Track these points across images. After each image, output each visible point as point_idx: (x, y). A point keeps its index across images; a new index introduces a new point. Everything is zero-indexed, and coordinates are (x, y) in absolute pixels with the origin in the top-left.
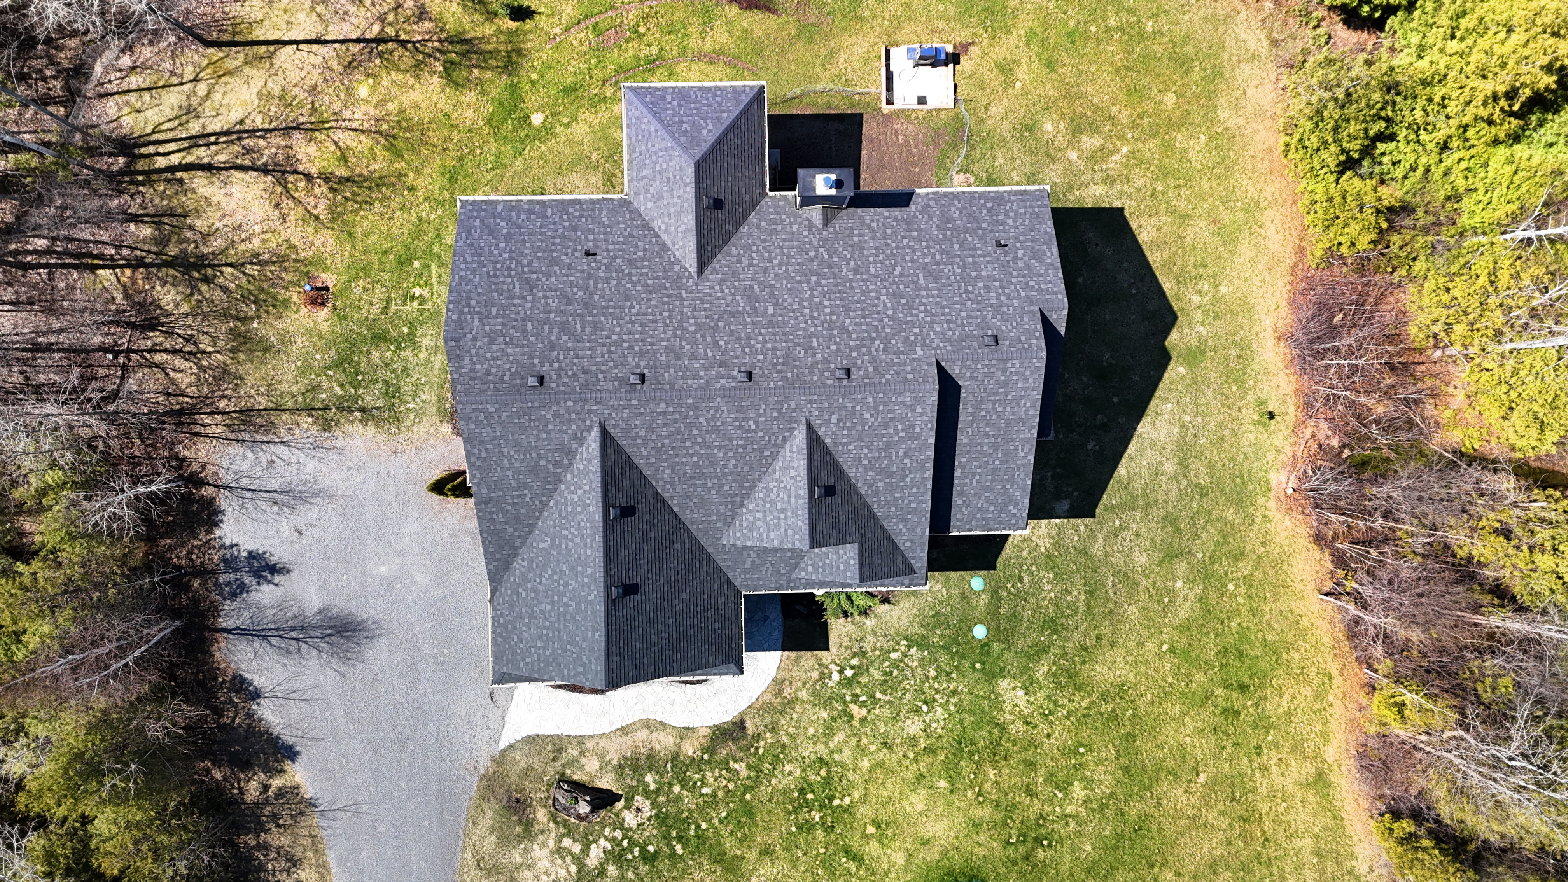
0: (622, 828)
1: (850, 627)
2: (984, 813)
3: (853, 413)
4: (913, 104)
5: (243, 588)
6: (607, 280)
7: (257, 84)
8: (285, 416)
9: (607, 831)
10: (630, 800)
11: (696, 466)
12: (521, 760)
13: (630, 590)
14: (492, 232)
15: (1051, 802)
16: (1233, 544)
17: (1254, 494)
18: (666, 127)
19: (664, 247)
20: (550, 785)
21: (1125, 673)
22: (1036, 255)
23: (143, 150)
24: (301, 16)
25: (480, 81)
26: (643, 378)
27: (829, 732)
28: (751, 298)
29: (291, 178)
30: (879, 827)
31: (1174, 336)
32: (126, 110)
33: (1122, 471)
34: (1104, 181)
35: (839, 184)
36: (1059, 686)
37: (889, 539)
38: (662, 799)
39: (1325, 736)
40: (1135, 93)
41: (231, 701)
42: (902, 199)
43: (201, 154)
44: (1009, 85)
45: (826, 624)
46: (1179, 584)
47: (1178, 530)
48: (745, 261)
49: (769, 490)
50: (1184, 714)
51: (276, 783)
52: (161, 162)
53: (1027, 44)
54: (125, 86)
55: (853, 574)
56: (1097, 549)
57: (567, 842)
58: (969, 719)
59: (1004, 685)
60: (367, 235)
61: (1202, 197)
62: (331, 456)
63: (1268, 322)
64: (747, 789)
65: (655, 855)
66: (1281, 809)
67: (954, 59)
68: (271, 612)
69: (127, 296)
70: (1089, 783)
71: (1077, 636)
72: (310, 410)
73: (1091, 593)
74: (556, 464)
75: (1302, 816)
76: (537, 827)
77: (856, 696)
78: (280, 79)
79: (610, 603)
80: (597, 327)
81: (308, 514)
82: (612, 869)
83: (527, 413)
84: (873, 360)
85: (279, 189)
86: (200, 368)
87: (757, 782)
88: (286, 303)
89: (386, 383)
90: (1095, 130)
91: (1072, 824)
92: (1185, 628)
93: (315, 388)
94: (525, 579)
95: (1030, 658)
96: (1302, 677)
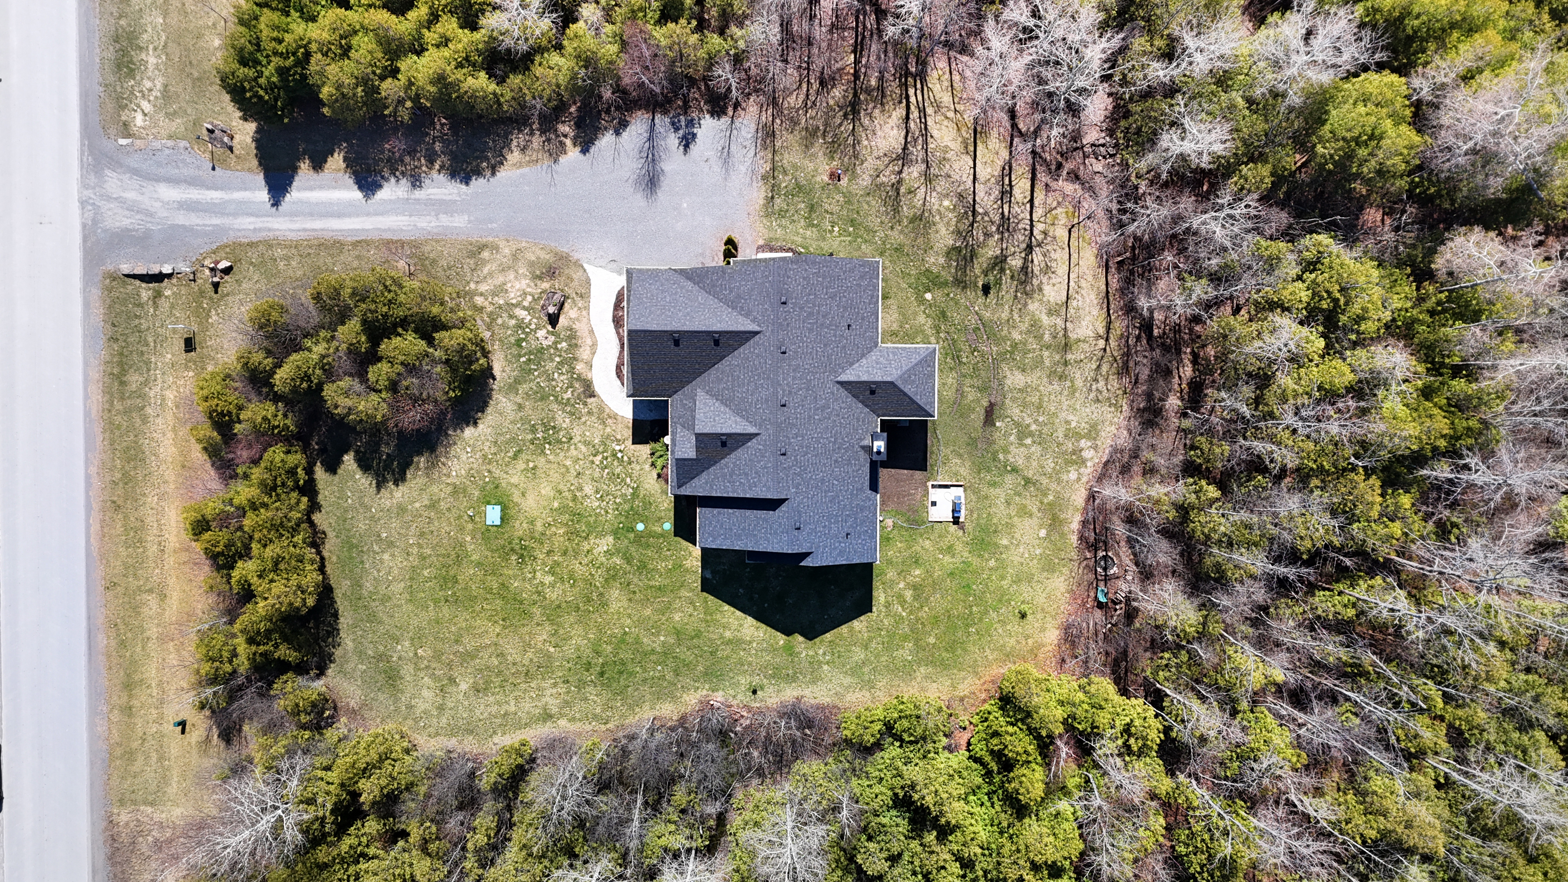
0: (537, 329)
1: (645, 456)
2: (539, 527)
3: (763, 457)
4: (932, 498)
5: (677, 129)
6: (835, 336)
7: (952, 145)
8: (770, 156)
9: (535, 320)
10: (552, 334)
11: (739, 377)
12: (577, 275)
13: (677, 343)
14: (862, 277)
15: (544, 564)
16: (684, 670)
17: (711, 682)
18: (913, 367)
19: (852, 364)
20: (562, 291)
21: (614, 607)
22: (841, 554)
23: (918, 82)
24: (989, 170)
25: (949, 266)
26: (784, 353)
27: (587, 443)
28: (823, 408)
29: (900, 162)
30: (533, 469)
31: (801, 639)
32: (940, 73)
33: (727, 607)
34: (887, 602)
35: (879, 453)
36: (608, 570)
37: (697, 475)
38: (552, 351)
39: (572, 720)
40: (936, 620)
41: (614, 119)
42: (874, 486)
43: (915, 114)
44: (941, 551)
45: (647, 443)
46: (662, 638)
47: (693, 638)
48: (843, 405)
49: (725, 414)
50: (589, 639)
51: (568, 142)
52: (911, 91)
53: (963, 562)
54: (954, 73)
55: (679, 455)
56: (684, 593)
57: (529, 298)
58: (592, 519)
59: (610, 539)
60: (868, 203)
61: (877, 656)
62: (748, 179)
63: (807, 692)
64: (556, 397)
65: (520, 346)
66: (532, 694)
67: (956, 521)
68: (663, 143)
69: (839, 70)
70: (552, 585)
71: (635, 580)
72: (773, 169)
73: (660, 589)
74: (742, 308)
75: (528, 705)
76: (539, 282)
77: (607, 458)
78: (955, 158)
79: (671, 333)
80: (811, 330)
81: (717, 166)
82: (513, 322)
83: (768, 296)
84: (790, 467)
85: (894, 156)
86: (798, 109)
87: (560, 403)
88: (832, 158)
89: (787, 211)
90: (916, 598)
91: (530, 576)
92: (637, 641)
93: (785, 173)
94: (682, 288)
95: (624, 554)
96: (607, 707)
